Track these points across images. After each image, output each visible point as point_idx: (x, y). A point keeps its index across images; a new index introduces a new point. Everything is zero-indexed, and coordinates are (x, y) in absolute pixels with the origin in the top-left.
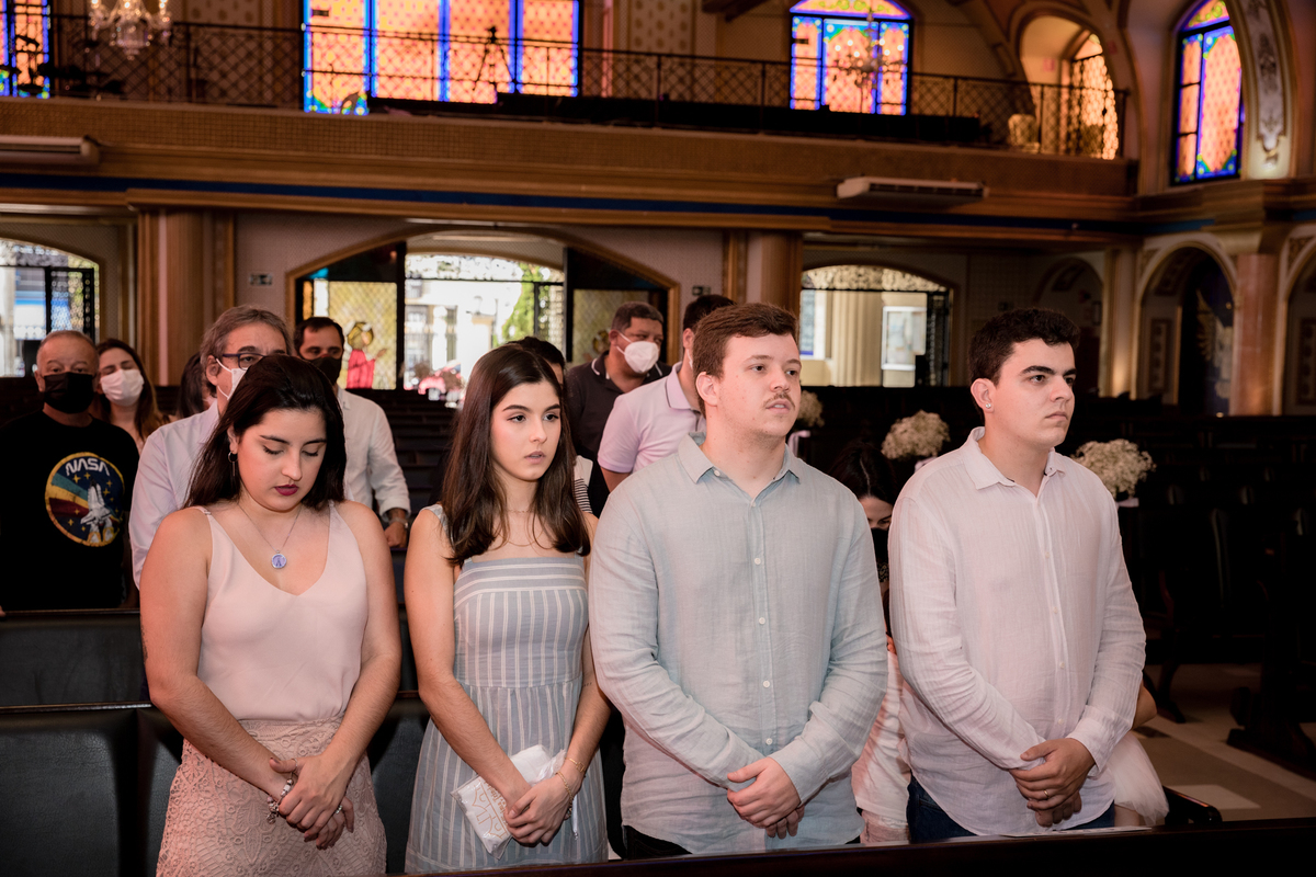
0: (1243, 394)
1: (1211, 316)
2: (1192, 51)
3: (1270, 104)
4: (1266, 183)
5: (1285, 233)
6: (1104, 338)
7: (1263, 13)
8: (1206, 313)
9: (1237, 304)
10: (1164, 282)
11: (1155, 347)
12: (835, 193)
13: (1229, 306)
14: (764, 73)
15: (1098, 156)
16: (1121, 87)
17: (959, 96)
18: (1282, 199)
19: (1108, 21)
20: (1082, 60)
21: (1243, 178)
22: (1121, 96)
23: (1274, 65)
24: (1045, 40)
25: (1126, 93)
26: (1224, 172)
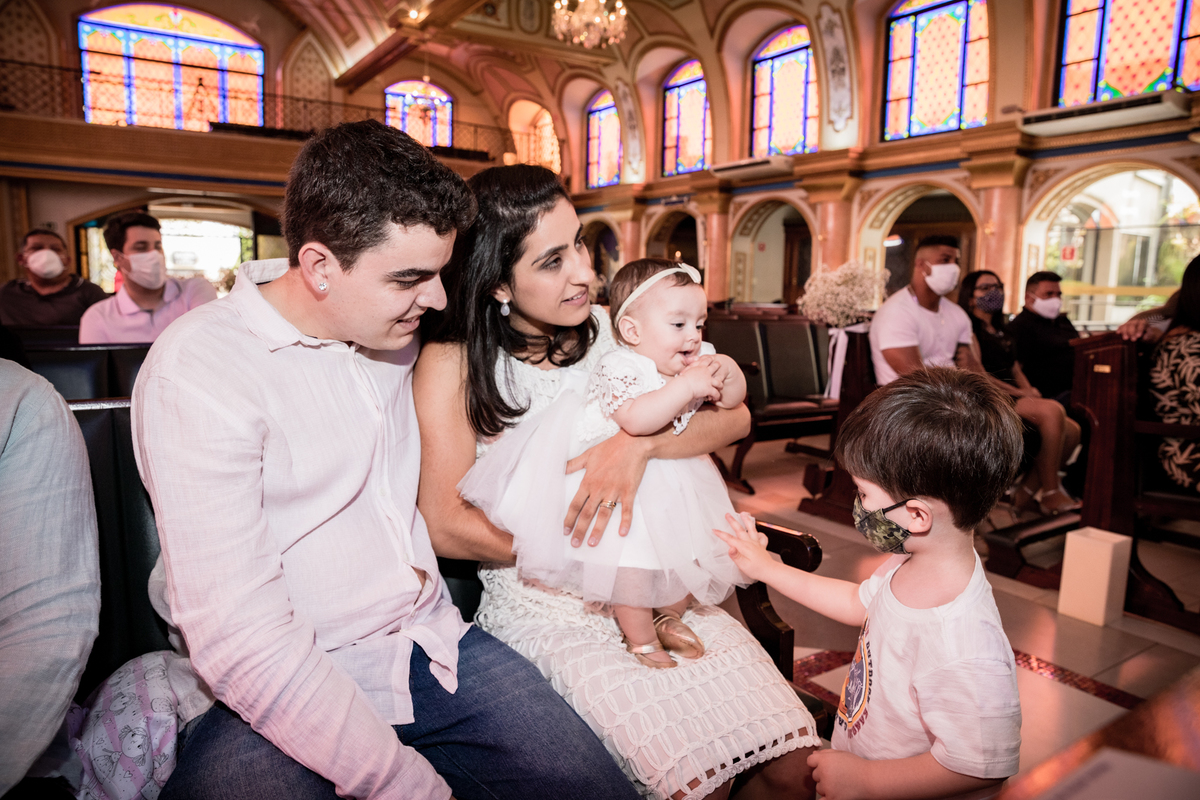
1: (609, 255)
2: (594, 120)
3: (634, 145)
4: (631, 185)
5: (643, 211)
7: (630, 99)
8: (606, 254)
16: (561, 138)
17: (478, 136)
19: (552, 101)
20: (541, 126)
21: (622, 184)
22: (561, 143)
23: (635, 126)
24: (522, 113)
25: (563, 141)
26: (612, 184)
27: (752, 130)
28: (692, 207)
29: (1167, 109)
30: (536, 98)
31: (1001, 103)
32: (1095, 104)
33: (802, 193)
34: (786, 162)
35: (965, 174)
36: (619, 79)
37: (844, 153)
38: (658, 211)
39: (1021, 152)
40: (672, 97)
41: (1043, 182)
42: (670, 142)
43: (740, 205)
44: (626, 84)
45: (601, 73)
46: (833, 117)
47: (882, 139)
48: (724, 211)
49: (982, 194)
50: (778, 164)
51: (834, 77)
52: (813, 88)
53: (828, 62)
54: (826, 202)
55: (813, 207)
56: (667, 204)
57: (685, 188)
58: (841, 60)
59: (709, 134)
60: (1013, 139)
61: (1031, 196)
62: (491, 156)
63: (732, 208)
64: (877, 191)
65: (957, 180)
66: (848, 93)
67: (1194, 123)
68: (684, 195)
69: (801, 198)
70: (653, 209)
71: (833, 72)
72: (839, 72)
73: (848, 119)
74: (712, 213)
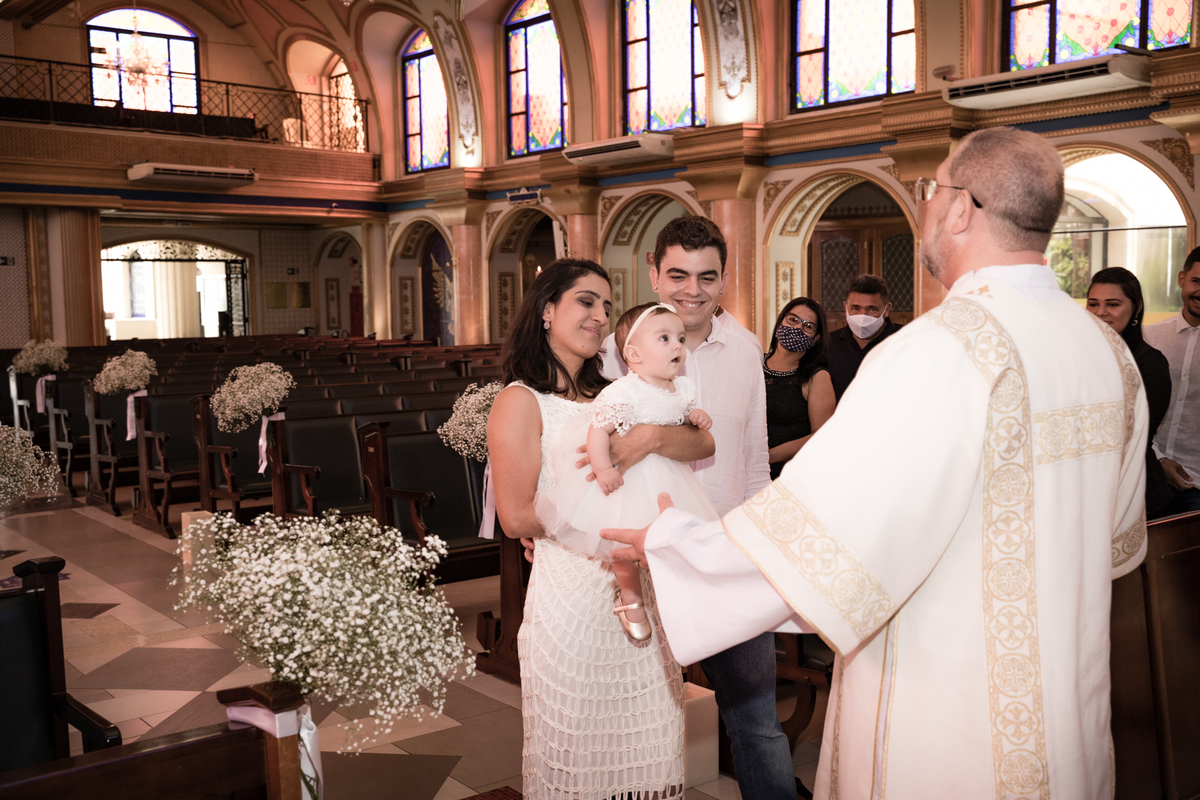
0: (463, 331)
1: (441, 273)
2: (412, 70)
3: (466, 112)
4: (462, 170)
5: (483, 209)
6: (365, 292)
7: (455, 43)
8: (438, 271)
9: (454, 263)
10: (407, 249)
11: (404, 299)
12: (126, 177)
13: (448, 264)
14: (50, 71)
15: (354, 151)
16: (364, 98)
17: (230, 98)
18: (480, 183)
19: (348, 46)
20: (337, 77)
21: (452, 167)
22: (364, 104)
23: (465, 82)
24: (306, 60)
25: (367, 102)
26: (441, 164)
27: (626, 92)
28: (547, 205)
29: (1116, 79)
30: (323, 37)
31: (933, 65)
32: (1054, 68)
33: (687, 186)
34: (663, 143)
35: (890, 161)
36: (438, 13)
37: (737, 129)
38: (504, 207)
39: (955, 132)
40: (517, 41)
42: (517, 106)
43: (612, 201)
44: (449, 22)
45: (411, 5)
46: (726, 77)
47: (793, 109)
48: (590, 211)
50: (651, 145)
51: (722, 20)
52: (697, 30)
54: (720, 199)
55: (706, 206)
56: (513, 199)
57: (534, 177)
59: (566, 100)
60: (946, 116)
62: (258, 125)
63: (600, 206)
64: (787, 183)
65: (883, 168)
66: (743, 43)
67: (1157, 97)
68: (538, 187)
69: (689, 193)
70: (495, 206)
71: (721, 13)
72: (728, 14)
73: (743, 81)
74: (573, 214)
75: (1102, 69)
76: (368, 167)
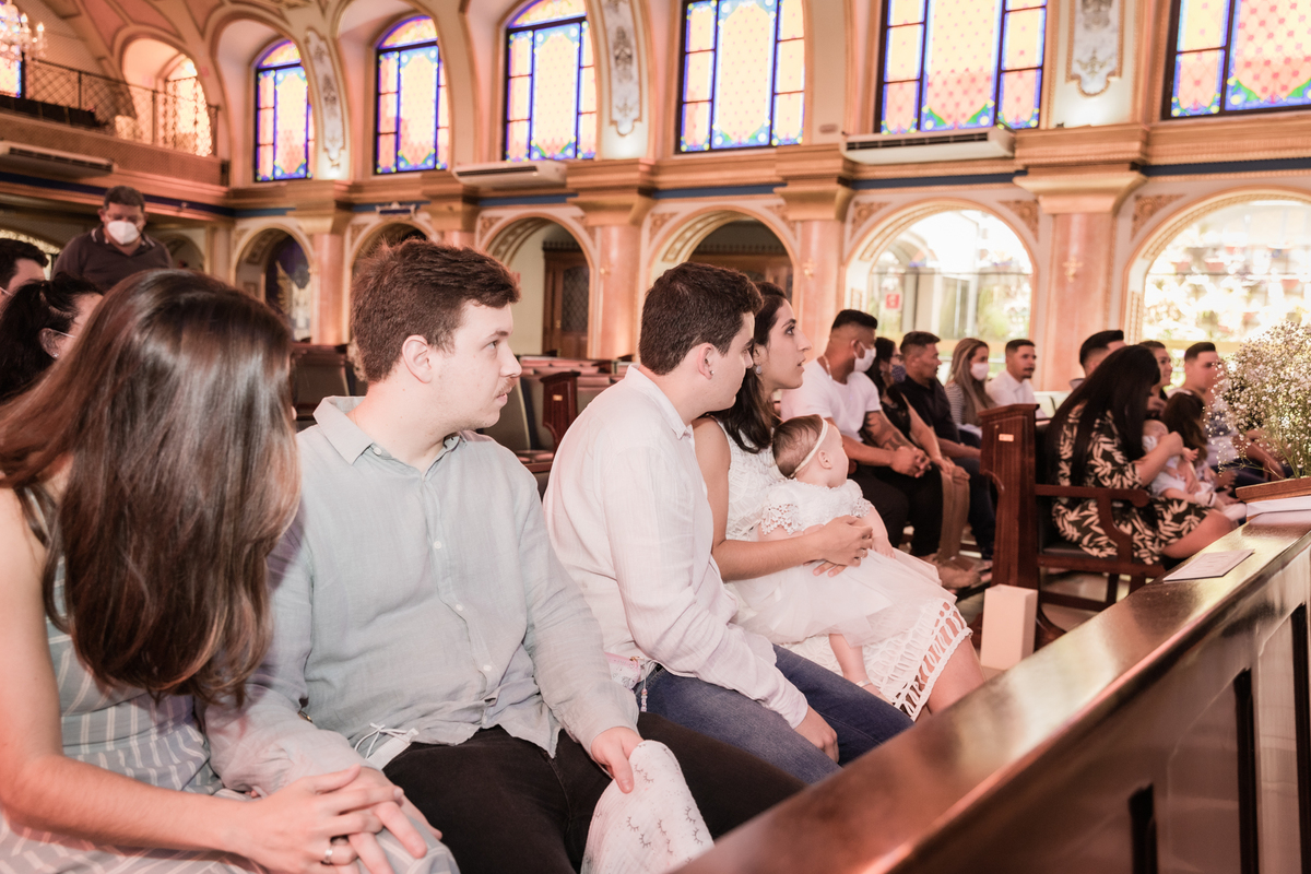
0: (322, 335)
1: (289, 281)
2: (267, 82)
3: (334, 125)
4: (332, 182)
5: (347, 221)
7: (326, 59)
9: (312, 271)
10: (253, 255)
15: (193, 153)
16: (214, 102)
17: (83, 88)
18: (348, 195)
19: (201, 49)
20: (176, 81)
21: (310, 178)
22: (213, 110)
23: (334, 99)
24: (144, 59)
25: (217, 108)
26: (296, 176)
27: (506, 122)
28: (421, 220)
29: (995, 147)
30: (173, 38)
31: (818, 122)
32: (920, 135)
33: (577, 212)
34: (557, 170)
35: (781, 201)
36: (311, 28)
37: (631, 164)
38: (372, 221)
39: (843, 181)
40: (389, 64)
41: (867, 218)
42: (387, 125)
44: (322, 38)
45: (282, 17)
46: (617, 116)
47: (678, 150)
48: (469, 228)
49: (799, 226)
50: (547, 172)
51: (617, 65)
52: (588, 75)
53: (611, 45)
54: (610, 225)
55: (591, 230)
56: (382, 212)
57: (415, 193)
58: (628, 45)
59: (444, 120)
60: (835, 166)
61: (853, 232)
62: (98, 118)
63: (479, 225)
64: (673, 215)
65: (769, 208)
66: (636, 88)
67: (1018, 165)
68: (411, 203)
69: (575, 218)
70: (361, 219)
71: (617, 58)
72: (624, 60)
73: (635, 120)
74: (452, 230)
75: (983, 137)
76: (216, 172)
